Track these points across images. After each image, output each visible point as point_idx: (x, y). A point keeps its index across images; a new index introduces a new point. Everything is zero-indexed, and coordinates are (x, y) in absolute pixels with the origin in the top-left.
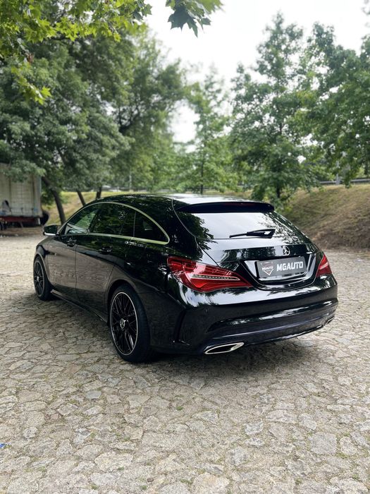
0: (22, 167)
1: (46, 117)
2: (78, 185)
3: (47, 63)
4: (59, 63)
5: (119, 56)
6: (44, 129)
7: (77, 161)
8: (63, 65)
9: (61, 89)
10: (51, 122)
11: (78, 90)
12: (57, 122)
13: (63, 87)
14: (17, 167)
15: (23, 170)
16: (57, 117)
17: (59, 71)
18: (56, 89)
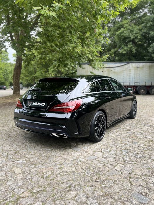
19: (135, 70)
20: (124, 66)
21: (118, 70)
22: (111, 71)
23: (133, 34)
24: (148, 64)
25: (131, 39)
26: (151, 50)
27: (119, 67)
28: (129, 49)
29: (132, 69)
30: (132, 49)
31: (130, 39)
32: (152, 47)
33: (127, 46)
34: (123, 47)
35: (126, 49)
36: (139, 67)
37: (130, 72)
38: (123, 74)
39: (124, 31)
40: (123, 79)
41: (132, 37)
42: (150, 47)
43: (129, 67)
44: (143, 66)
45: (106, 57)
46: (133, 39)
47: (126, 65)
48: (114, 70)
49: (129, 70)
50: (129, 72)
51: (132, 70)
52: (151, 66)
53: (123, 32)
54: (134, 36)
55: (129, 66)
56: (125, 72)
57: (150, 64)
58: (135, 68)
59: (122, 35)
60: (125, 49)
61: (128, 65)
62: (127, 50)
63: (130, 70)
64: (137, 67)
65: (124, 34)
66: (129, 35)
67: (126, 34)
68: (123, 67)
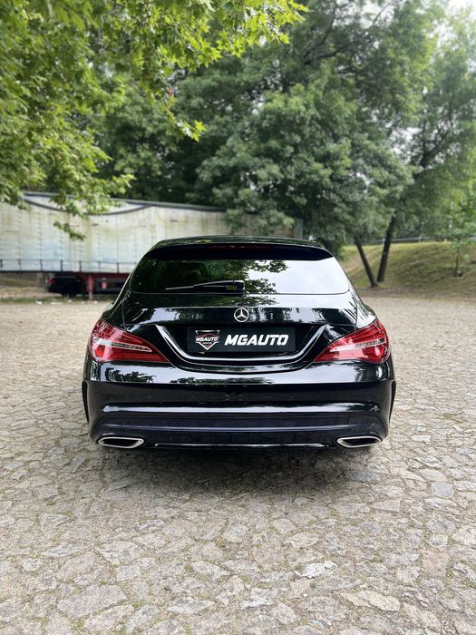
0: (268, 218)
1: (300, 155)
2: (336, 236)
3: (302, 88)
4: (318, 86)
5: (400, 57)
6: (296, 170)
7: (335, 205)
8: (323, 87)
9: (320, 118)
10: (306, 161)
11: (340, 114)
12: (311, 160)
13: (322, 115)
14: (262, 219)
15: (269, 222)
16: (313, 153)
17: (317, 95)
18: (312, 118)
19: (166, 228)
20: (135, 213)
21: (117, 225)
22: (96, 225)
23: (150, 121)
24: (199, 214)
25: (146, 133)
26: (206, 176)
27: (119, 216)
28: (142, 163)
29: (157, 223)
30: (149, 164)
31: (144, 134)
32: (207, 168)
33: (134, 151)
34: (124, 154)
35: (133, 160)
36: (176, 221)
37: (152, 232)
38: (133, 237)
39: (127, 107)
40: (133, 253)
41: (150, 129)
42: (203, 168)
43: (149, 218)
44: (187, 217)
45: (127, 182)
46: (153, 135)
47: (141, 212)
48: (104, 224)
49: (149, 227)
50: (150, 234)
51: (157, 228)
52: (207, 220)
53: (123, 107)
54: (155, 127)
55: (150, 215)
56: (139, 232)
57: (205, 214)
58: (165, 222)
59: (120, 115)
60: (130, 162)
61: (147, 211)
62: (138, 164)
63: (153, 227)
64: (172, 221)
65: (126, 115)
66: (140, 122)
67: (131, 115)
68: (131, 215)
